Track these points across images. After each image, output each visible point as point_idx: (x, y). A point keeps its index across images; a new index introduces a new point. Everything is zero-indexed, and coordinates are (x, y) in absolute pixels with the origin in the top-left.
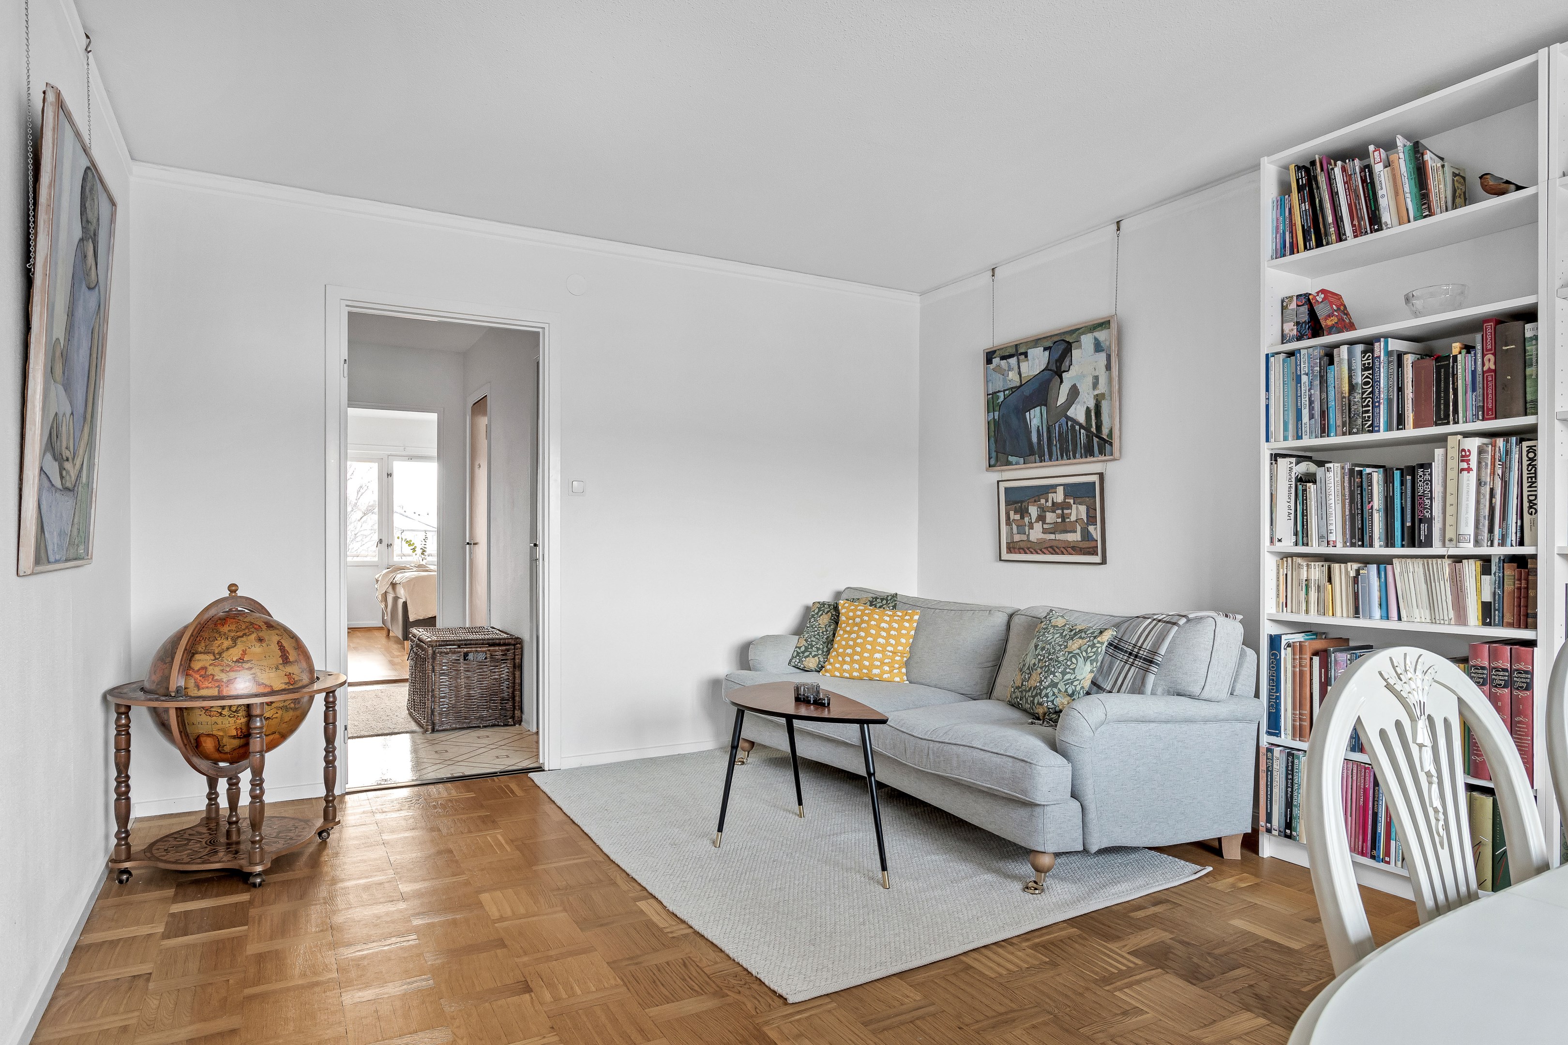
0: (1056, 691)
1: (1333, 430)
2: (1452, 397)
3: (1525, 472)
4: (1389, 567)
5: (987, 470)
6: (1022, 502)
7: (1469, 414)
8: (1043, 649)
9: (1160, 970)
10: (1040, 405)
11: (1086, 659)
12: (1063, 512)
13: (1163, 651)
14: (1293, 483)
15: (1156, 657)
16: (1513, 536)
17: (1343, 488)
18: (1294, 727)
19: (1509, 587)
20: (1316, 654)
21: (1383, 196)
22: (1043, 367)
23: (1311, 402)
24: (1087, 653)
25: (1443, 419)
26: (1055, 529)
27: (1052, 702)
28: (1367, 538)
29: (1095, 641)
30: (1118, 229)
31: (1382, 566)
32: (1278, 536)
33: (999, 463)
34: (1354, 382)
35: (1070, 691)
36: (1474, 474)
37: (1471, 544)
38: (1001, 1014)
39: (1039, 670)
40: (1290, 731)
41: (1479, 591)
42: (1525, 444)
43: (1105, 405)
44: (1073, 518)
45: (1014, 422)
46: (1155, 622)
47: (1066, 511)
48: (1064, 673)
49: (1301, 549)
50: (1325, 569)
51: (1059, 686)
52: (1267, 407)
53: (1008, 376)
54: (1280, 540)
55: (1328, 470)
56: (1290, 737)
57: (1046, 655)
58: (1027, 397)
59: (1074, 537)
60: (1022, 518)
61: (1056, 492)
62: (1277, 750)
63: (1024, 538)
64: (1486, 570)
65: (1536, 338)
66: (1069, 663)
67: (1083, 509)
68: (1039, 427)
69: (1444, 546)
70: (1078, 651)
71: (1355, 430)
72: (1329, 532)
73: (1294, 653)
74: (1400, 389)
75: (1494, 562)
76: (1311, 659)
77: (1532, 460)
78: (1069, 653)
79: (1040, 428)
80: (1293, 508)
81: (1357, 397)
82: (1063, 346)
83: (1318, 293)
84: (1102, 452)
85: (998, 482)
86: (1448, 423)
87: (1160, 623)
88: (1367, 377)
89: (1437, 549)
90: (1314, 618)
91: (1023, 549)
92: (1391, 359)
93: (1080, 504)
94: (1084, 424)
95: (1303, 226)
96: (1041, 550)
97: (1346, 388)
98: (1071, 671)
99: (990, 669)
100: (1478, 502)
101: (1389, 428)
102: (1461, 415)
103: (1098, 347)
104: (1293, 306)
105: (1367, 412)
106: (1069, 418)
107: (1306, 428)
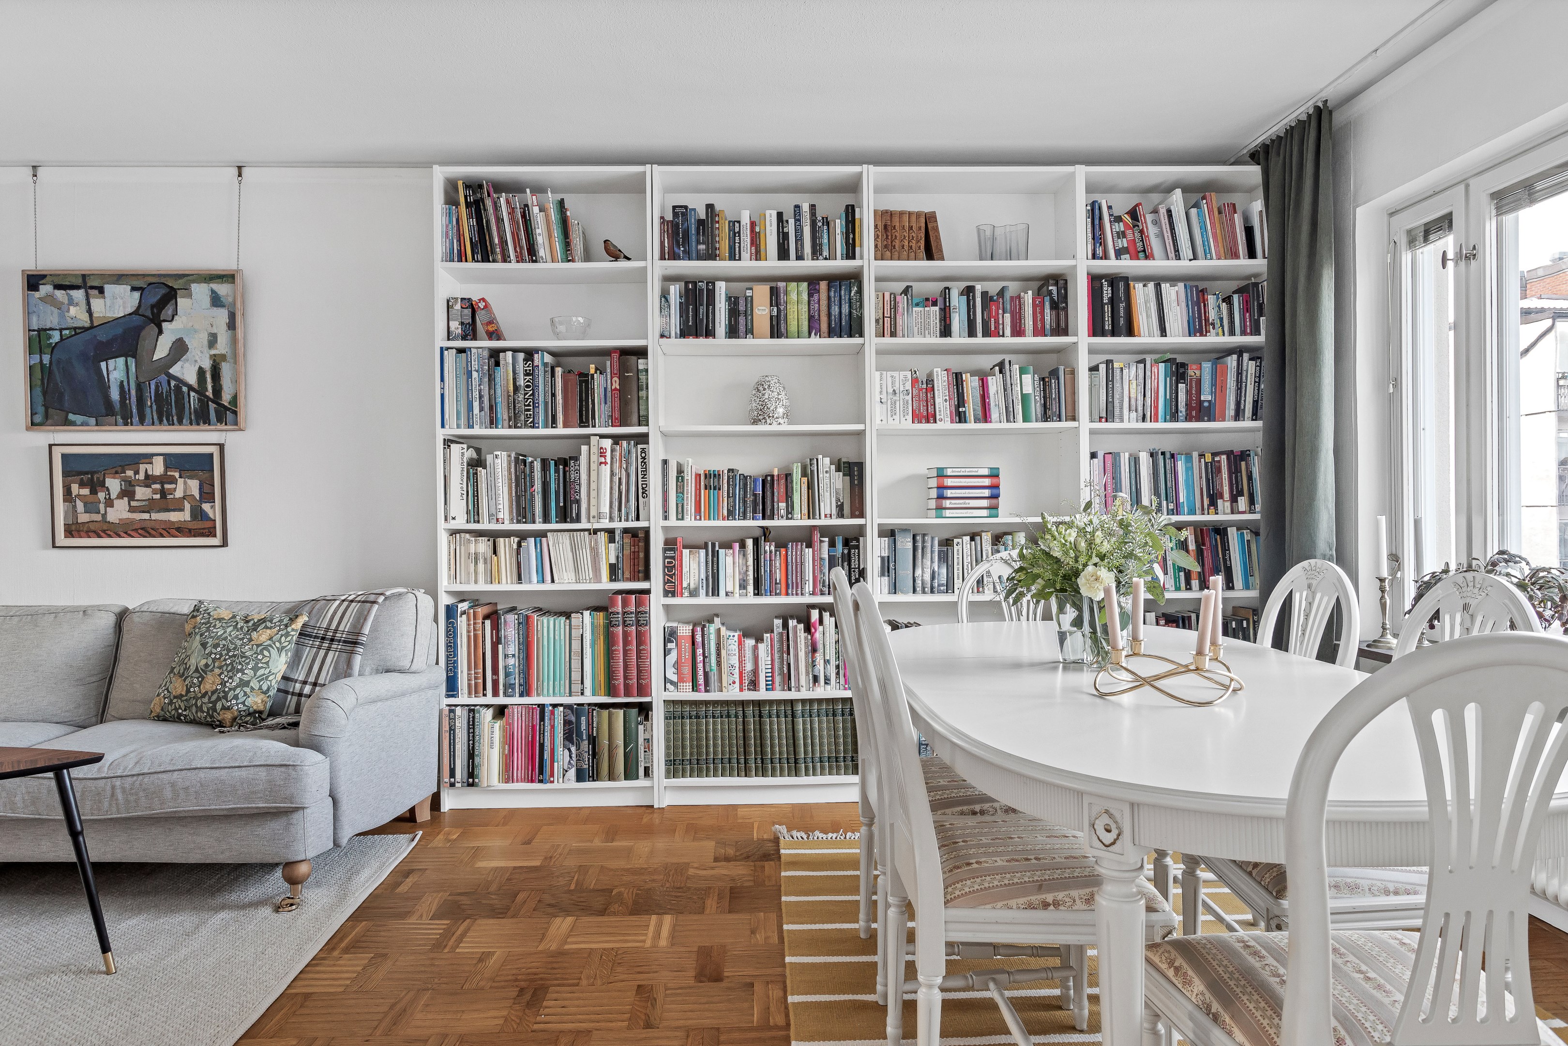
0: (247, 690)
1: (500, 422)
2: (591, 406)
3: (640, 467)
4: (544, 540)
5: (27, 429)
6: (93, 473)
7: (603, 422)
8: (216, 646)
9: (468, 920)
10: (126, 355)
11: (280, 650)
12: (162, 486)
13: (366, 630)
14: (465, 467)
15: (360, 638)
16: (633, 515)
17: (510, 473)
18: (469, 685)
19: (627, 552)
20: (486, 617)
21: (539, 234)
22: (129, 310)
23: (481, 397)
24: (280, 643)
25: (583, 423)
26: (150, 506)
27: (243, 703)
28: (529, 515)
29: (289, 629)
30: (240, 175)
31: (538, 539)
32: (453, 515)
33: (50, 421)
34: (518, 384)
35: (265, 688)
36: (608, 466)
37: (607, 520)
38: (386, 1014)
39: (217, 671)
40: (466, 690)
41: (607, 554)
42: (639, 446)
43: (226, 370)
44: (179, 494)
45: (80, 371)
46: (346, 604)
47: (167, 486)
48: (255, 669)
49: (473, 526)
50: (491, 543)
51: (252, 684)
52: (442, 396)
53: (68, 311)
54: (454, 518)
55: (497, 456)
56: (466, 696)
57: (224, 653)
58: (101, 343)
59: (184, 516)
60: (94, 492)
61: (151, 463)
62: (458, 710)
63: (98, 518)
64: (612, 540)
65: (647, 371)
66: (260, 657)
67: (194, 486)
68: (122, 382)
69: (589, 522)
70: (269, 642)
71: (519, 425)
72: (498, 511)
73: (468, 620)
74: (553, 395)
75: (617, 533)
76: (483, 623)
77: (644, 458)
78: (258, 646)
79: (125, 383)
80: (465, 489)
81: (521, 397)
82: (163, 291)
83: (480, 300)
84: (221, 419)
85: (50, 446)
86: (588, 426)
87: (354, 604)
88: (528, 381)
89: (584, 525)
90: (482, 586)
91: (95, 532)
92: (547, 369)
93: (191, 478)
94: (196, 386)
95: (471, 239)
96: (126, 533)
97: (511, 388)
98: (265, 666)
99: (96, 684)
100: (611, 488)
101: (546, 426)
102: (597, 421)
103: (216, 301)
104: (458, 307)
105: (529, 410)
106: (171, 377)
107: (476, 419)
